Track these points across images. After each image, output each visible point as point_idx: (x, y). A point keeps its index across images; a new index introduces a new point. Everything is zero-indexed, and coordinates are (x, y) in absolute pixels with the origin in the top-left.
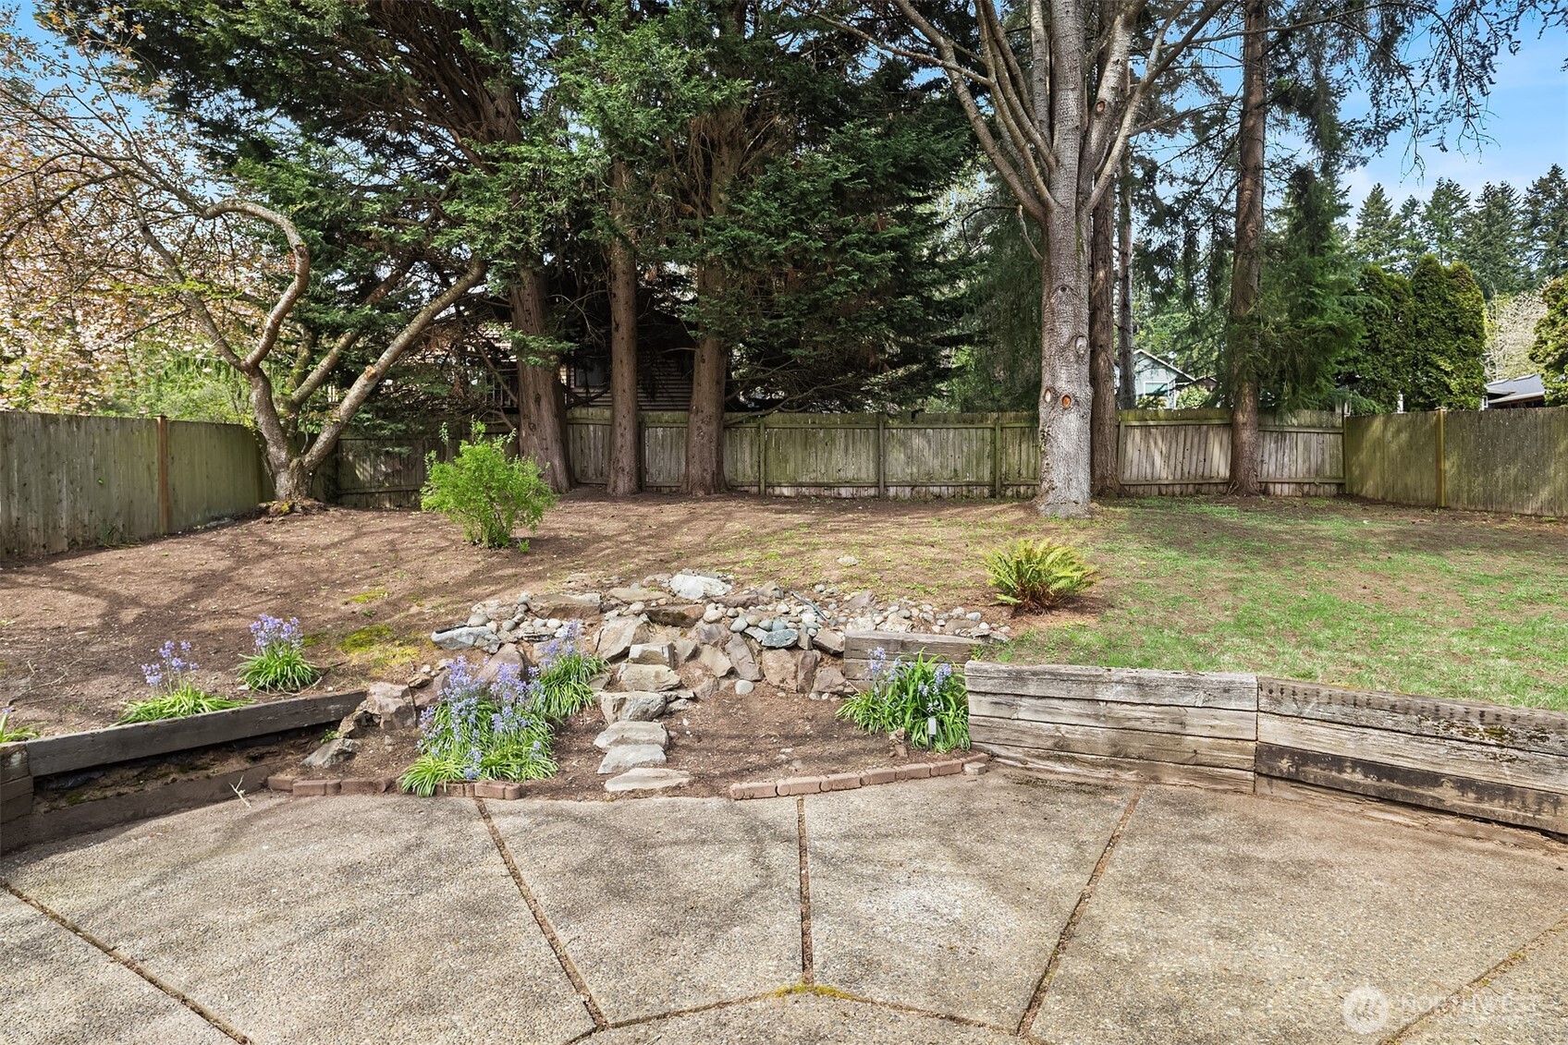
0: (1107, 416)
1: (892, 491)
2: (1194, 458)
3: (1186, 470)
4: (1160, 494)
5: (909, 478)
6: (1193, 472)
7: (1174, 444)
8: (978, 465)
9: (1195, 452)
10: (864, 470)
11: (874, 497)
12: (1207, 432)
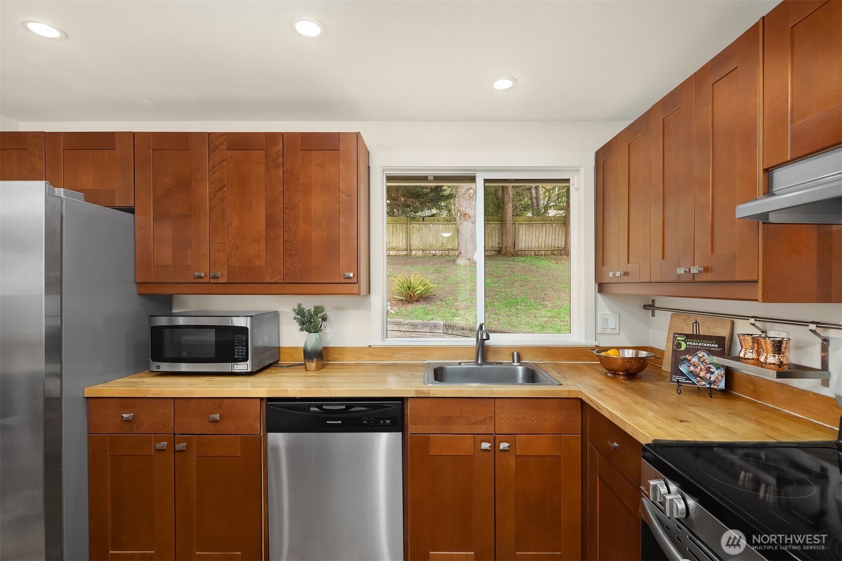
0: (508, 220)
1: (414, 252)
2: (550, 239)
3: (547, 244)
4: (535, 254)
5: (421, 247)
6: (550, 245)
7: (541, 232)
8: (453, 241)
9: (550, 235)
10: (401, 243)
11: (406, 255)
12: (556, 227)
